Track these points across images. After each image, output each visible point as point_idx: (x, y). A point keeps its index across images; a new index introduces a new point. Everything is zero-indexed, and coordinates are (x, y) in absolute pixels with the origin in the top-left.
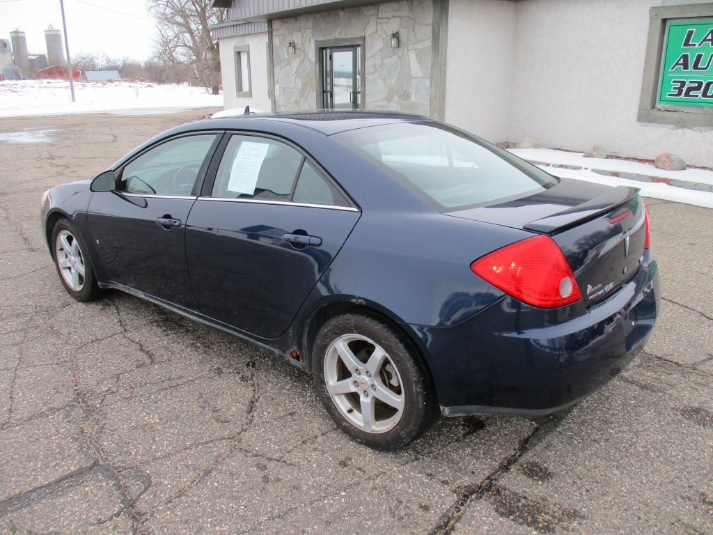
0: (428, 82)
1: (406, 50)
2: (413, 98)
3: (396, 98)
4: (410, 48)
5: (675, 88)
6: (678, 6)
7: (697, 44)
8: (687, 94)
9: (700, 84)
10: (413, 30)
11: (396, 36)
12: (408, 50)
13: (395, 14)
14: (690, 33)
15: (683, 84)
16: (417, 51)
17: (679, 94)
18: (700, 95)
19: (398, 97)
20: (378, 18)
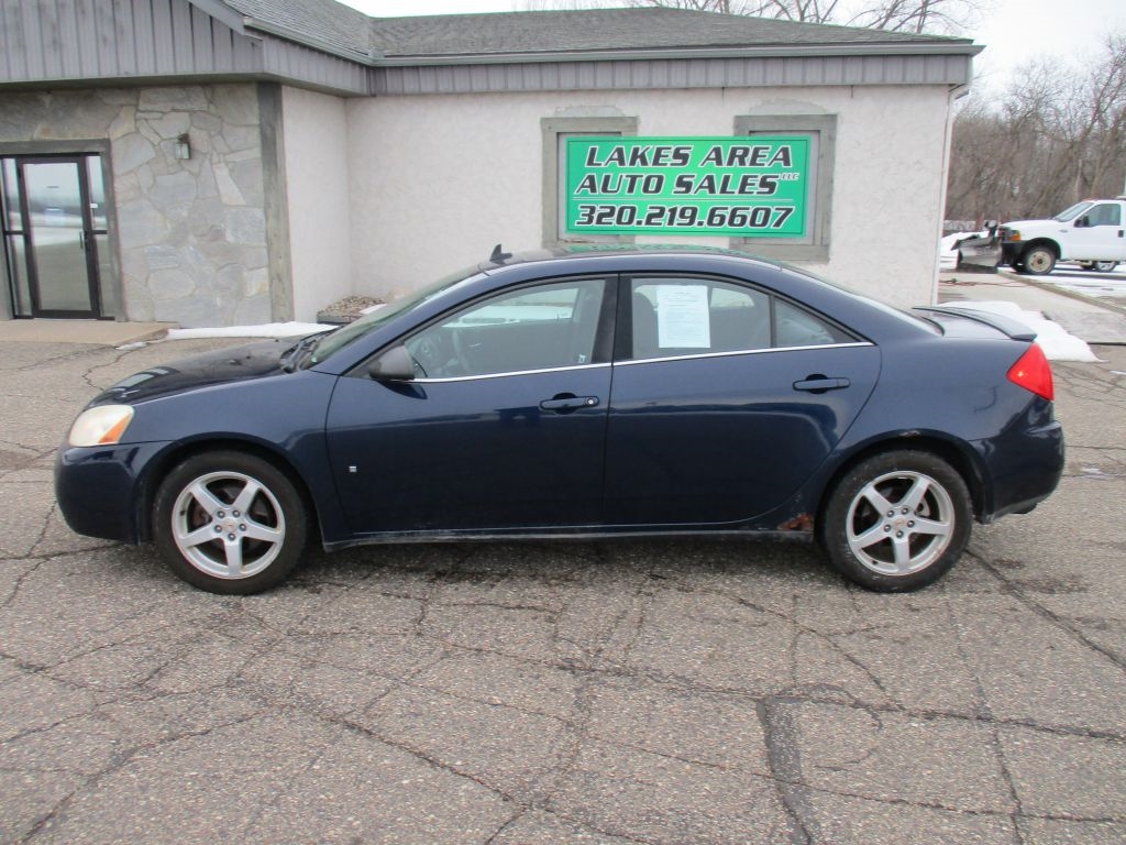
0: (259, 213)
1: (207, 162)
2: (230, 238)
3: (192, 238)
4: (215, 159)
5: (583, 215)
6: (575, 118)
7: (603, 163)
8: (599, 222)
9: (613, 209)
10: (220, 133)
11: (184, 139)
12: (211, 164)
13: (178, 106)
14: (593, 151)
15: (593, 209)
16: (230, 165)
17: (590, 221)
18: (614, 222)
19: (195, 236)
20: (138, 110)
